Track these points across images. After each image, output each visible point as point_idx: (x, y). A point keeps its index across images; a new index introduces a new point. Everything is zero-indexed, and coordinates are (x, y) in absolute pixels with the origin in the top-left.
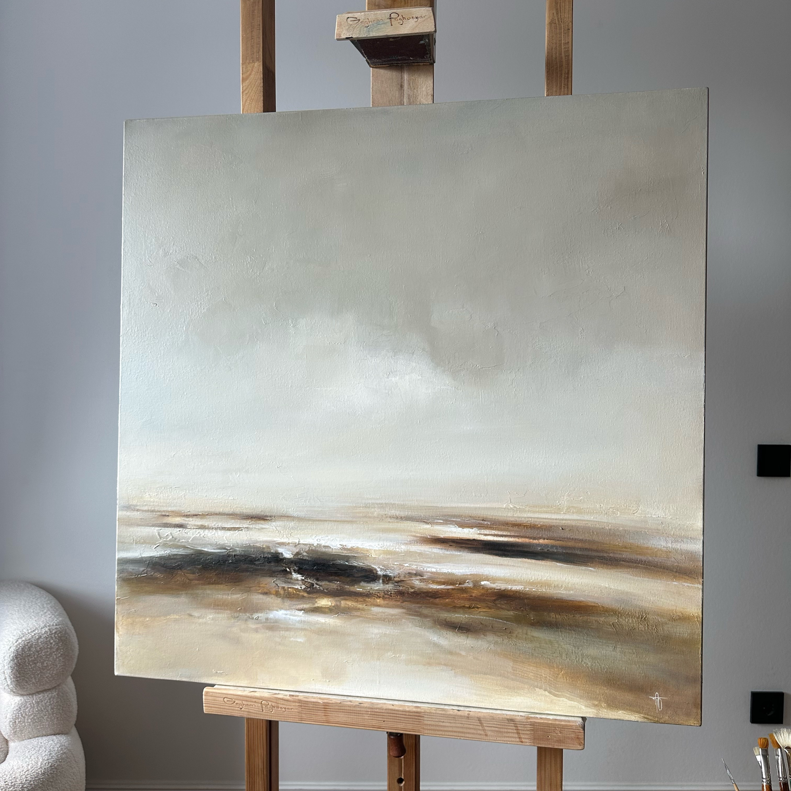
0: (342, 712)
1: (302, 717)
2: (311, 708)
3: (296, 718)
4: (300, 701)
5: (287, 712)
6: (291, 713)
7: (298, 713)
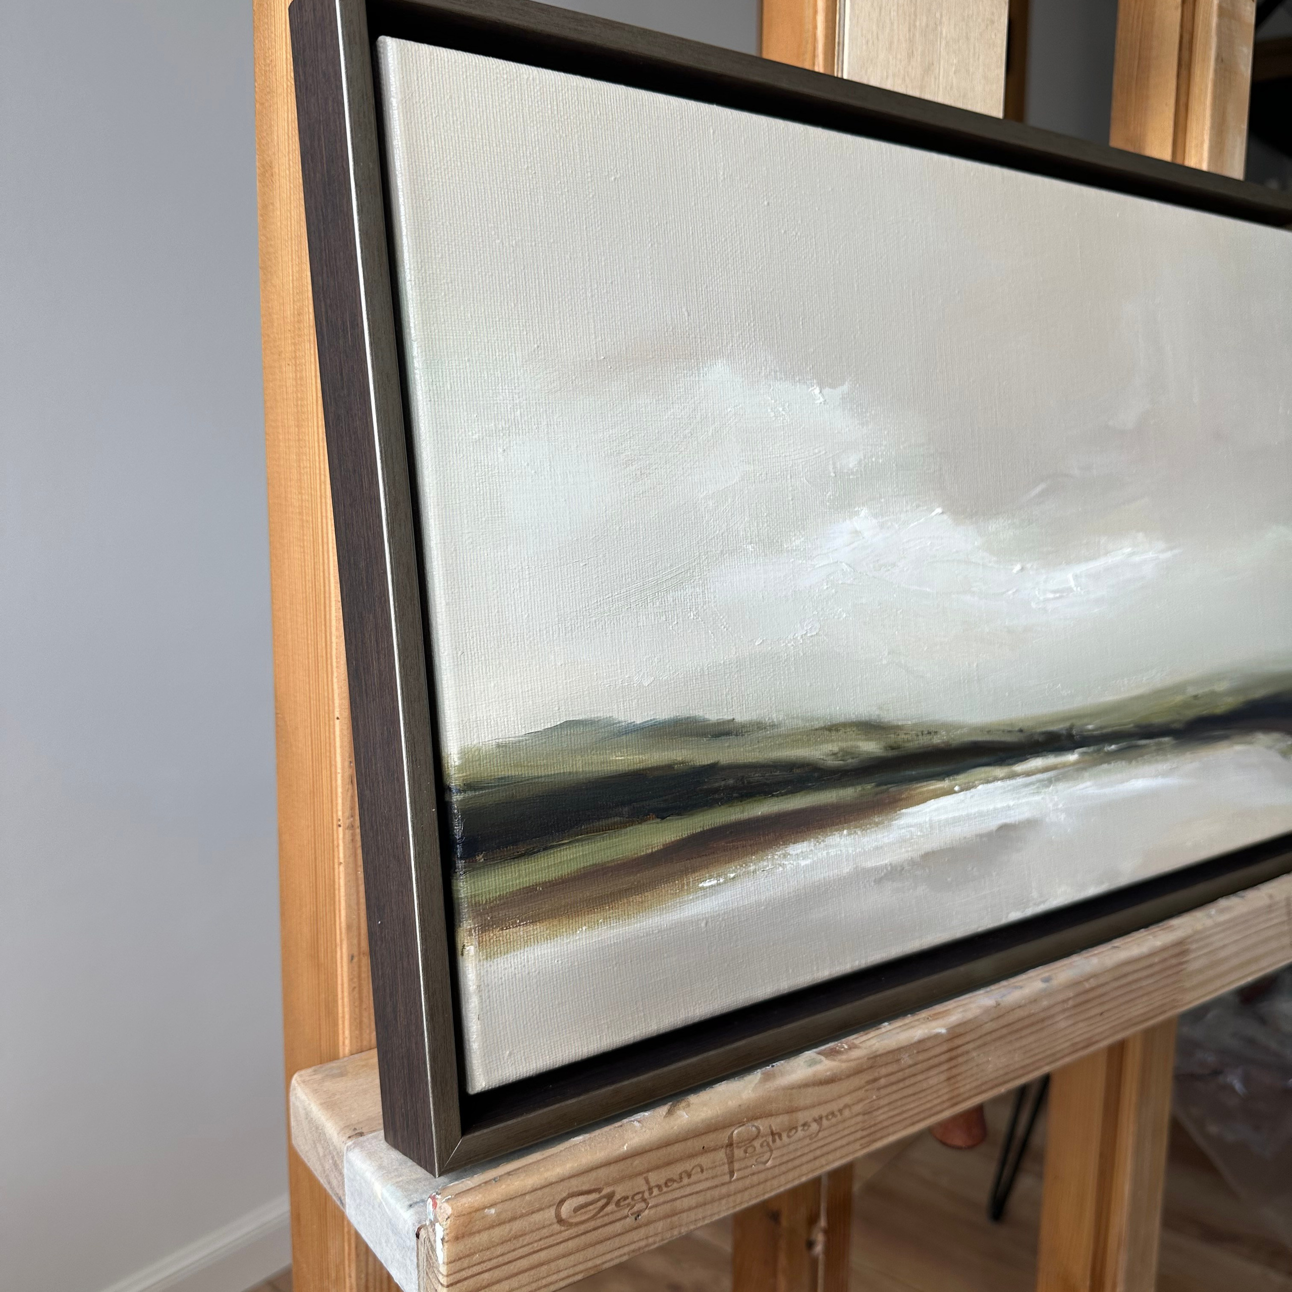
0: (1001, 1038)
1: (875, 1125)
2: (908, 1072)
3: (856, 1141)
4: (875, 1060)
5: (826, 1133)
6: (840, 1127)
7: (864, 1114)
